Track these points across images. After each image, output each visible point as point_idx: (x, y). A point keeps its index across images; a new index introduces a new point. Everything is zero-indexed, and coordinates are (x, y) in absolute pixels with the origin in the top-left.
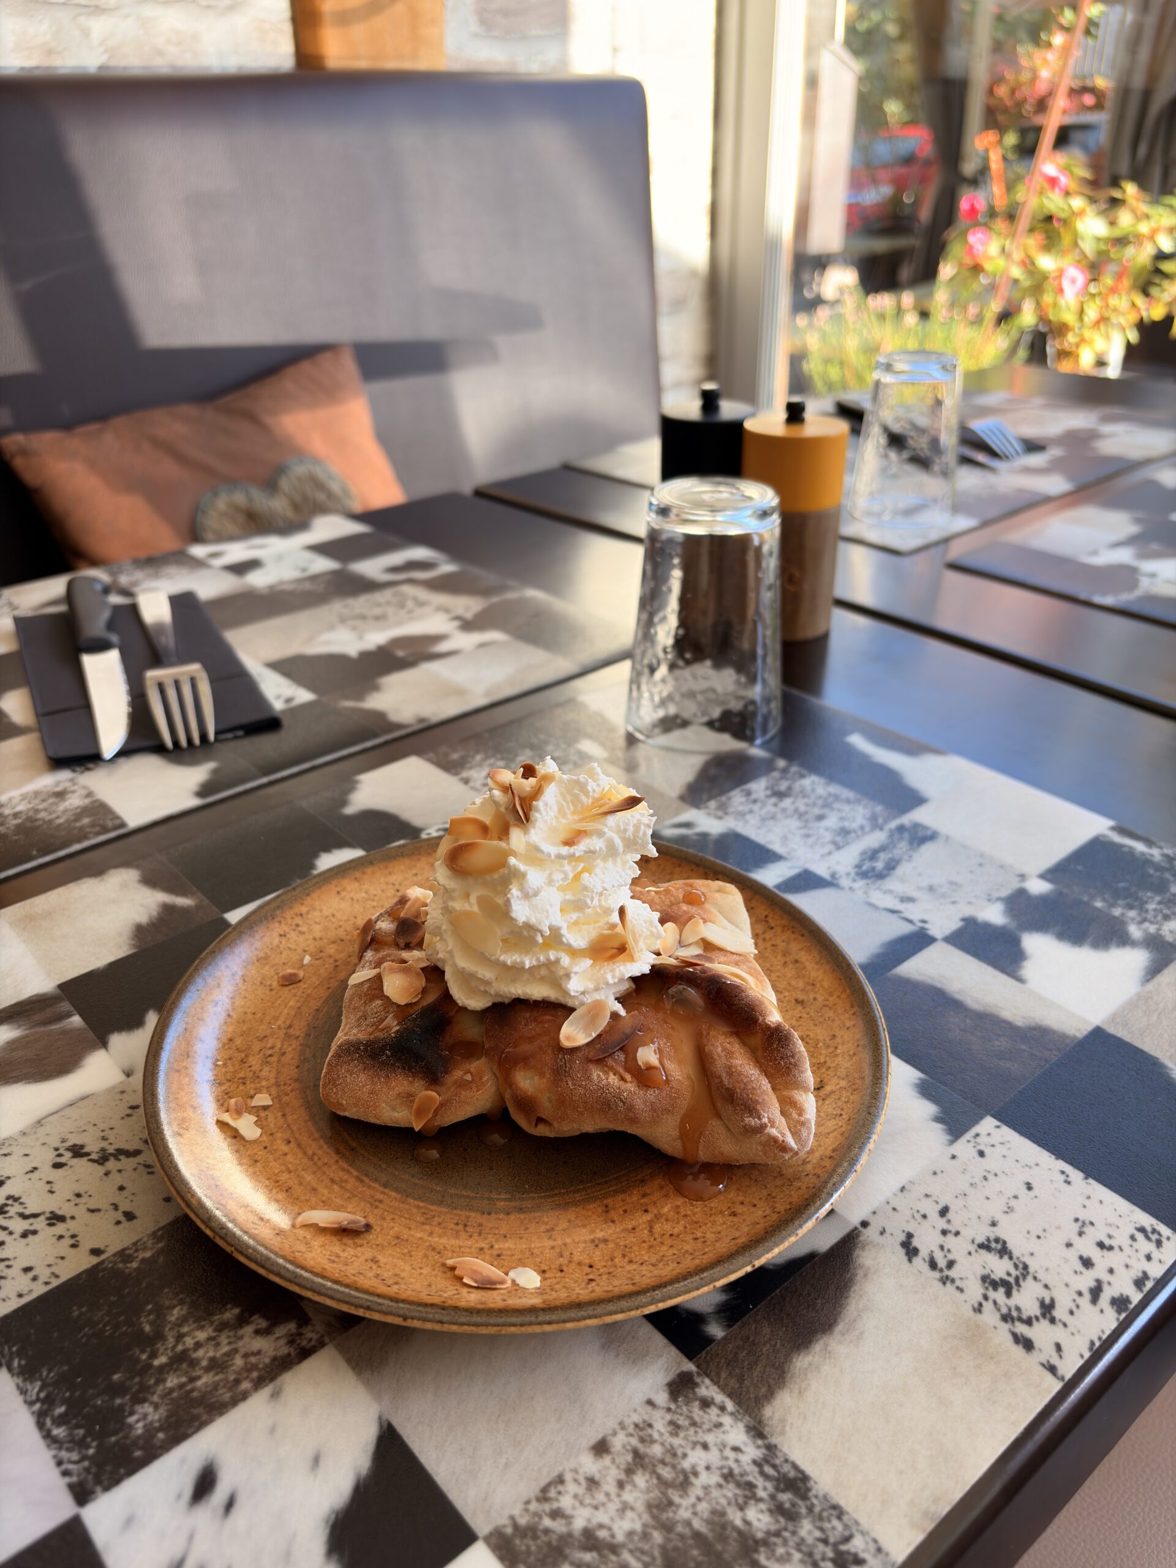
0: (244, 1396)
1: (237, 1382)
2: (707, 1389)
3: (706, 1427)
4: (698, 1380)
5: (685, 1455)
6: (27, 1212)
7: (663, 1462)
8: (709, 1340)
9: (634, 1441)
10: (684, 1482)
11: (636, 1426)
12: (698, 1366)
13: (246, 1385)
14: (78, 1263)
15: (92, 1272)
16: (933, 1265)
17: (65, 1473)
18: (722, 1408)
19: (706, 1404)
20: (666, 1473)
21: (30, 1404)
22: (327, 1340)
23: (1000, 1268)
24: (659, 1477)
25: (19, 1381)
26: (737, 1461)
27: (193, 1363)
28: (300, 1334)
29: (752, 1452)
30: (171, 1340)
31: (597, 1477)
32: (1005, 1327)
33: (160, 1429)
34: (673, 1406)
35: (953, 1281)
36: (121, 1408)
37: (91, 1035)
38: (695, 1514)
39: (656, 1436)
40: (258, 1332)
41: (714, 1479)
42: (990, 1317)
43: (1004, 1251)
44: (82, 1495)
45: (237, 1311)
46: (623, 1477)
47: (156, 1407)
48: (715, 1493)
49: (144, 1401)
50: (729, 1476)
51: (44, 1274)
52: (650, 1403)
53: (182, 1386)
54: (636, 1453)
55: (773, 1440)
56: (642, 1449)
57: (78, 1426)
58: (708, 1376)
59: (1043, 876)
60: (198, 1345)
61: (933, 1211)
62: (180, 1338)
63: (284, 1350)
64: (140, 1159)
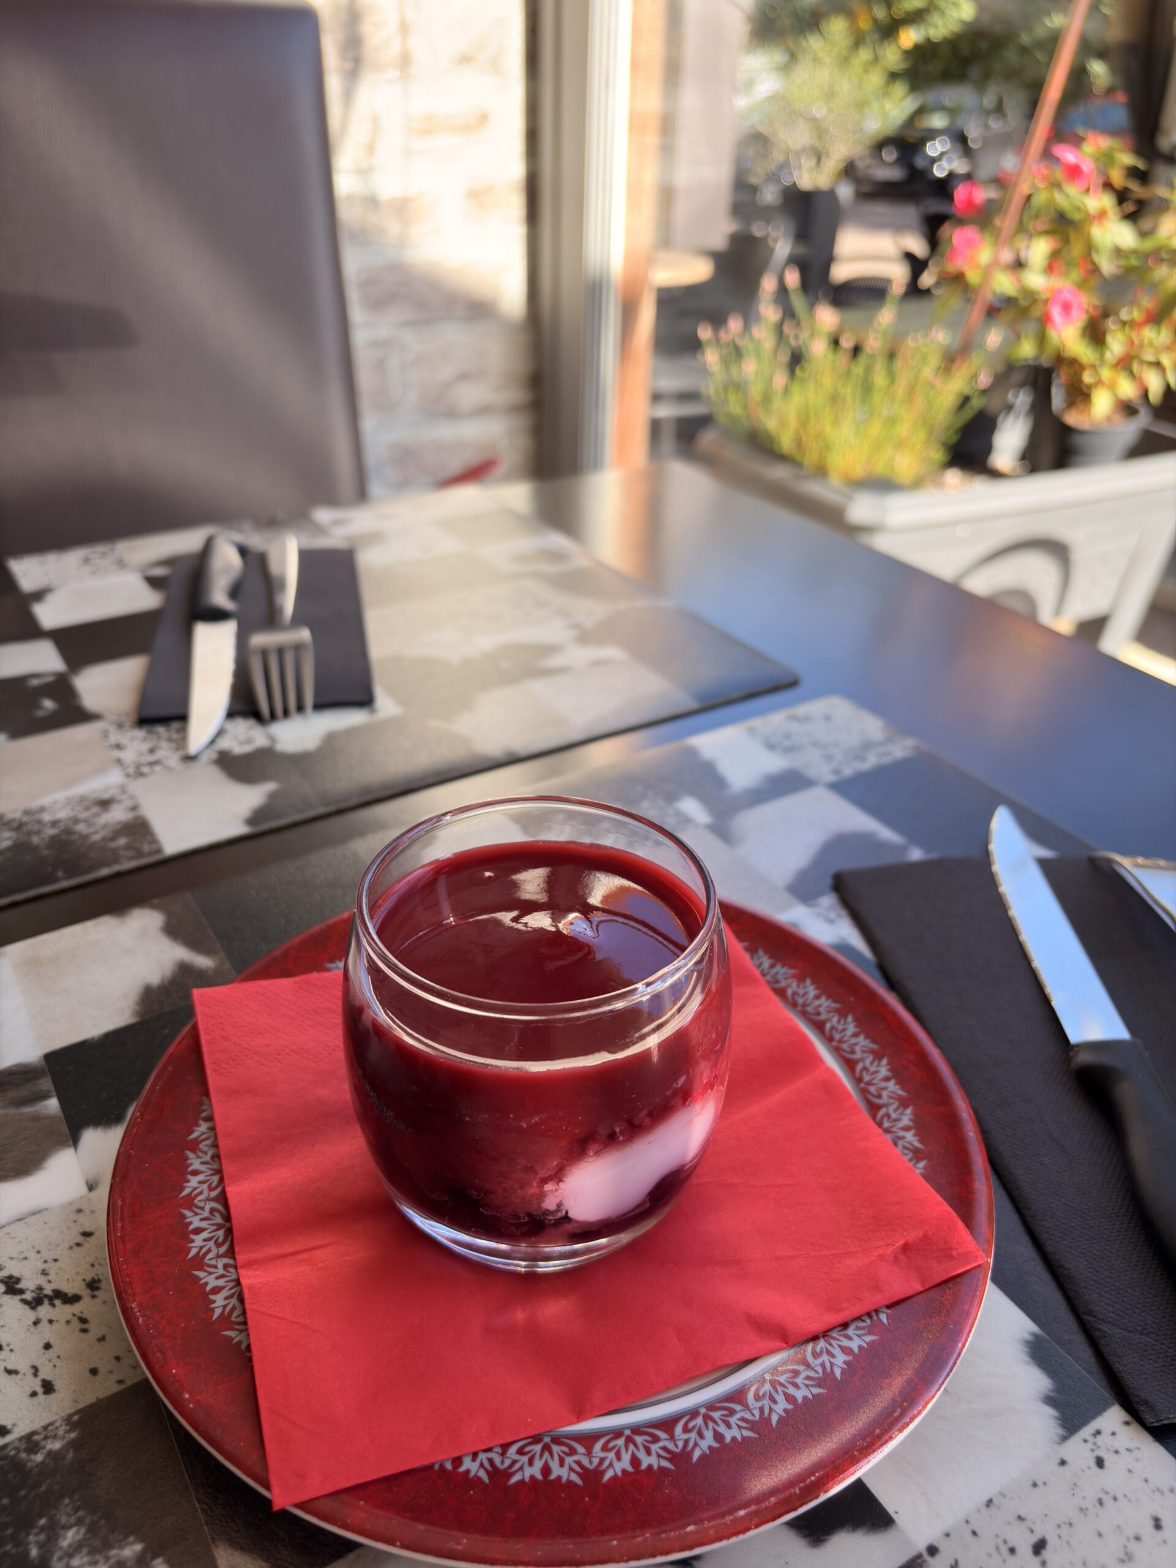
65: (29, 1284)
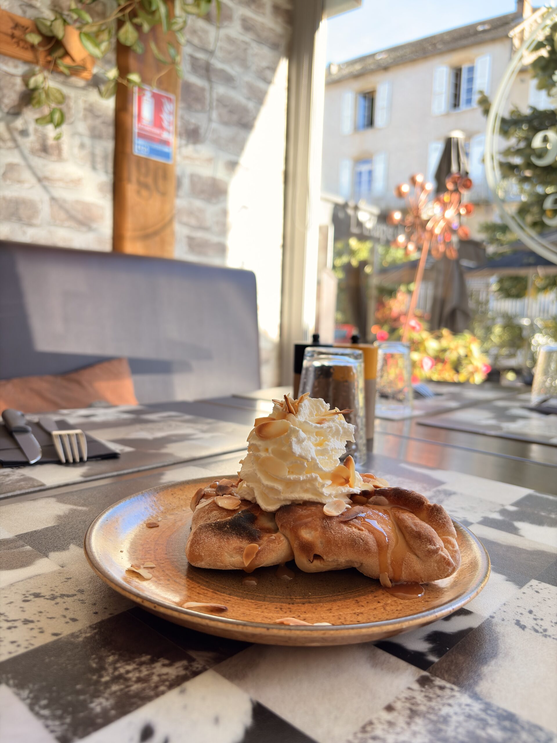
0: (163, 693)
1: (156, 687)
2: (438, 682)
3: (447, 697)
4: (433, 678)
5: (440, 710)
6: (10, 619)
7: (428, 712)
8: (431, 663)
9: (408, 705)
11: (406, 698)
12: (430, 673)
13: (162, 688)
14: (46, 639)
15: (54, 643)
17: (52, 731)
18: (452, 689)
19: (442, 688)
20: (433, 717)
21: (23, 700)
22: (208, 667)
24: (429, 719)
25: (15, 690)
26: (471, 710)
27: (127, 680)
28: (191, 666)
30: (110, 670)
31: (393, 720)
33: (113, 708)
34: (423, 689)
35: (550, 636)
36: (85, 701)
39: (419, 702)
40: (164, 665)
41: (461, 718)
45: (149, 657)
46: (408, 720)
47: (107, 699)
48: (465, 724)
49: (98, 697)
50: (469, 716)
51: (24, 644)
52: (409, 688)
53: (121, 690)
54: (411, 710)
55: (488, 700)
56: (414, 708)
57: (57, 709)
58: (438, 676)
59: (513, 505)
60: (128, 672)
62: (116, 669)
63: (182, 672)
64: (75, 597)
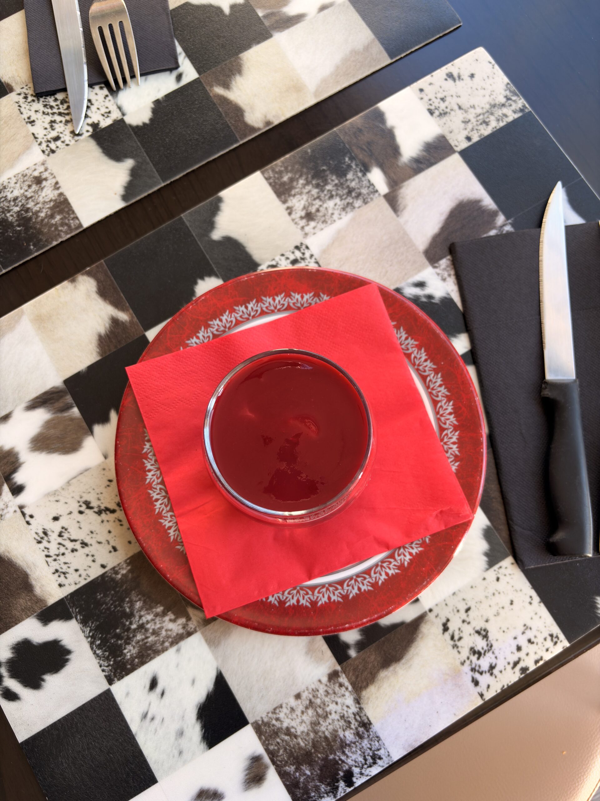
10: (326, 717)
16: (452, 638)
23: (480, 644)
29: (354, 709)
32: (471, 673)
37: (84, 424)
38: (327, 729)
42: (466, 668)
43: (486, 637)
44: (110, 681)
61: (463, 608)
65: (94, 504)
